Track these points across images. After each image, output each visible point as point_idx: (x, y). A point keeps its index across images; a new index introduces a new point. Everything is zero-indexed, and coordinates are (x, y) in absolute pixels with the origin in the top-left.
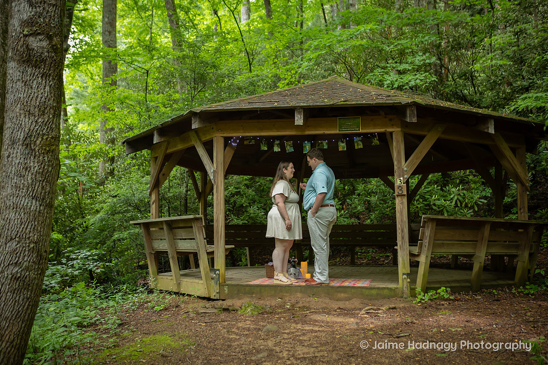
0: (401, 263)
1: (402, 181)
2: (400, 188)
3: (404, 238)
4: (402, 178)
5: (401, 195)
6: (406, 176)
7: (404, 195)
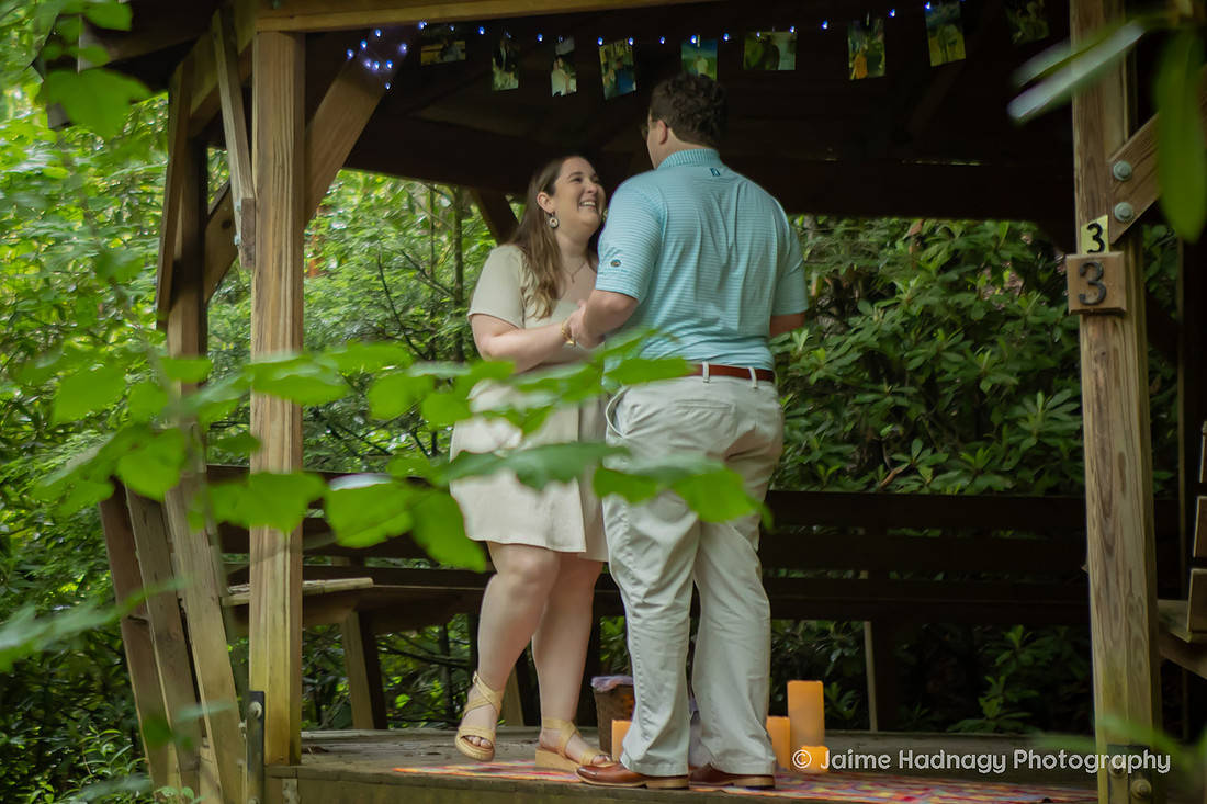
0: (1101, 685)
1: (1104, 237)
2: (1091, 275)
3: (1118, 549)
4: (1103, 221)
5: (1100, 314)
6: (1121, 209)
7: (1117, 313)
